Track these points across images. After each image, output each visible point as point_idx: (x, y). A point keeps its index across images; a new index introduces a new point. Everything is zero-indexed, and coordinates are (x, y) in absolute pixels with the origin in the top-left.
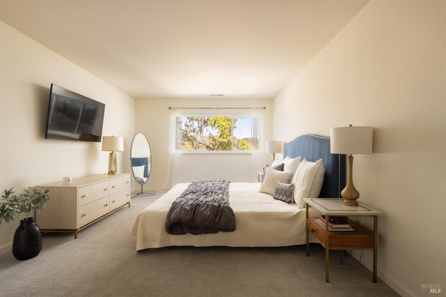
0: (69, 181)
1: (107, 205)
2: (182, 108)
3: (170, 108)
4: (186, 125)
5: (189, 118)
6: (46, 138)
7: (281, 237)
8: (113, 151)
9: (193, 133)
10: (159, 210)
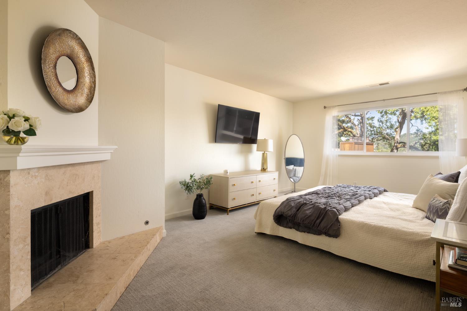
0: (227, 173)
1: (253, 195)
2: (338, 106)
3: (325, 107)
4: (379, 121)
5: (381, 113)
6: (215, 142)
7: (400, 262)
8: (265, 152)
9: (391, 130)
10: (274, 203)
